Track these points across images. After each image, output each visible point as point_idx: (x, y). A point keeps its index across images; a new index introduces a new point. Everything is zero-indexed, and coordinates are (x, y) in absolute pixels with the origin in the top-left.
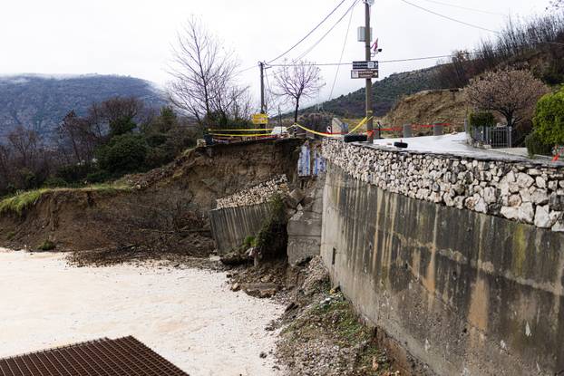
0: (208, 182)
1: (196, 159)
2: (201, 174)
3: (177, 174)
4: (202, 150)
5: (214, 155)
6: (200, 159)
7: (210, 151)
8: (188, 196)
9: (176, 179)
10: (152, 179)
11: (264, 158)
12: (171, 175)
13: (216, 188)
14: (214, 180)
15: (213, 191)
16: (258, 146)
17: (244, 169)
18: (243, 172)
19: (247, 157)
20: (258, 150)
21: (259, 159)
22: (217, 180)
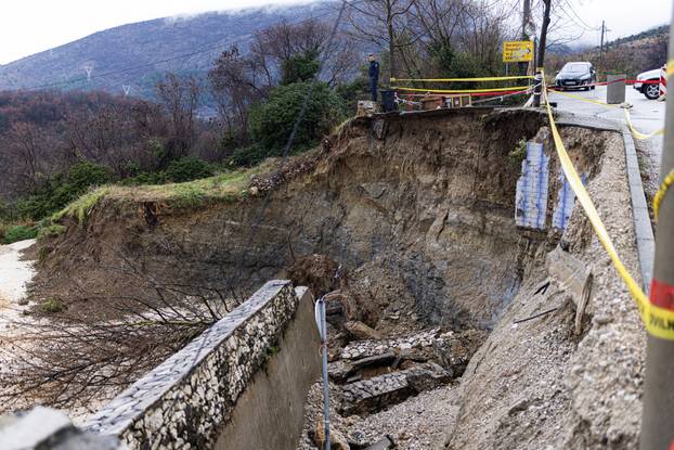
0: (372, 189)
1: (352, 142)
2: (360, 173)
3: (322, 170)
4: (366, 123)
5: (387, 133)
6: (359, 144)
7: (379, 125)
8: (336, 213)
9: (319, 178)
10: (283, 176)
11: (469, 151)
12: (313, 169)
13: (386, 203)
14: (383, 186)
15: (380, 209)
16: (460, 122)
17: (429, 171)
18: (427, 179)
19: (436, 146)
20: (460, 132)
21: (460, 153)
22: (389, 187)
